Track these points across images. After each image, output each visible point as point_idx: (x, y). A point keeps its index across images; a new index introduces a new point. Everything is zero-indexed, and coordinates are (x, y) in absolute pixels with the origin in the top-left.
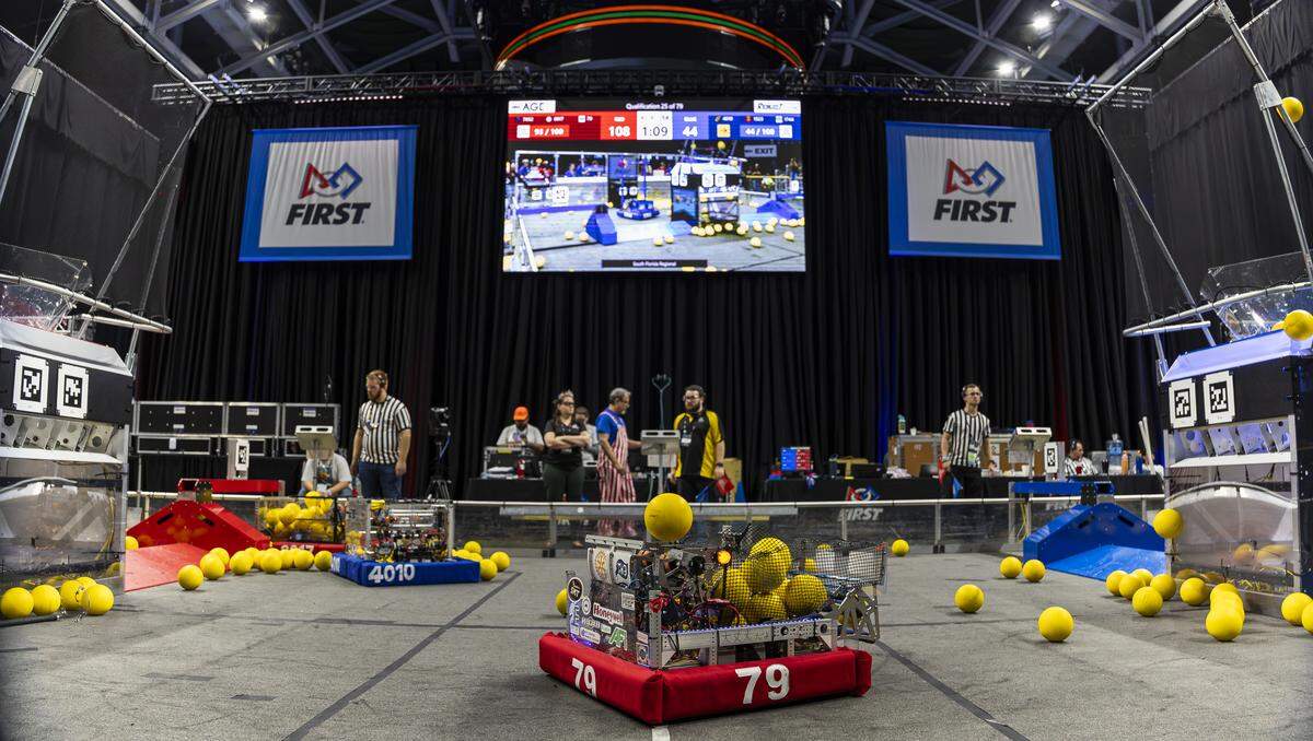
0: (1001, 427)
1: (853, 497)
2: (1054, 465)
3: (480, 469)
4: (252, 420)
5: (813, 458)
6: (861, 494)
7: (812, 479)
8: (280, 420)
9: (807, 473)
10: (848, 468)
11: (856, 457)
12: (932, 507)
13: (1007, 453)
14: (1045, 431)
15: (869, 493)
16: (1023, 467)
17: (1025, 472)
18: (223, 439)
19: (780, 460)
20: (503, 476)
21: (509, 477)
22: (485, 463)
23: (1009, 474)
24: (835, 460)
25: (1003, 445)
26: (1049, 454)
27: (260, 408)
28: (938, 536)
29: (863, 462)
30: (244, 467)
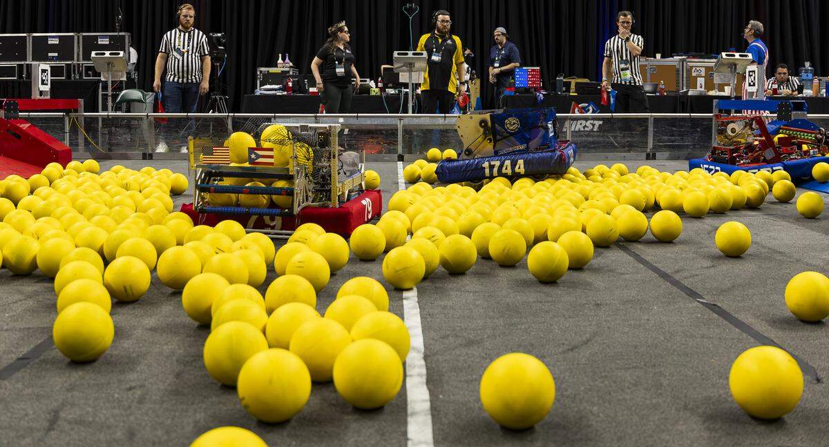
0: (706, 53)
1: (576, 110)
2: (754, 85)
3: (254, 87)
4: (53, 48)
5: (542, 76)
6: (583, 108)
7: (541, 95)
8: (78, 49)
9: (537, 89)
10: (573, 86)
11: (579, 77)
12: (646, 119)
13: (712, 75)
14: (746, 56)
15: (591, 108)
16: (726, 88)
17: (727, 91)
18: (27, 65)
19: (513, 78)
20: (274, 92)
21: (279, 93)
22: (258, 82)
23: (712, 93)
24: (562, 78)
25: (708, 69)
26: (750, 76)
27: (60, 37)
28: (650, 145)
29: (586, 80)
30: (47, 88)
